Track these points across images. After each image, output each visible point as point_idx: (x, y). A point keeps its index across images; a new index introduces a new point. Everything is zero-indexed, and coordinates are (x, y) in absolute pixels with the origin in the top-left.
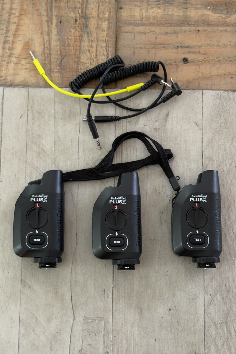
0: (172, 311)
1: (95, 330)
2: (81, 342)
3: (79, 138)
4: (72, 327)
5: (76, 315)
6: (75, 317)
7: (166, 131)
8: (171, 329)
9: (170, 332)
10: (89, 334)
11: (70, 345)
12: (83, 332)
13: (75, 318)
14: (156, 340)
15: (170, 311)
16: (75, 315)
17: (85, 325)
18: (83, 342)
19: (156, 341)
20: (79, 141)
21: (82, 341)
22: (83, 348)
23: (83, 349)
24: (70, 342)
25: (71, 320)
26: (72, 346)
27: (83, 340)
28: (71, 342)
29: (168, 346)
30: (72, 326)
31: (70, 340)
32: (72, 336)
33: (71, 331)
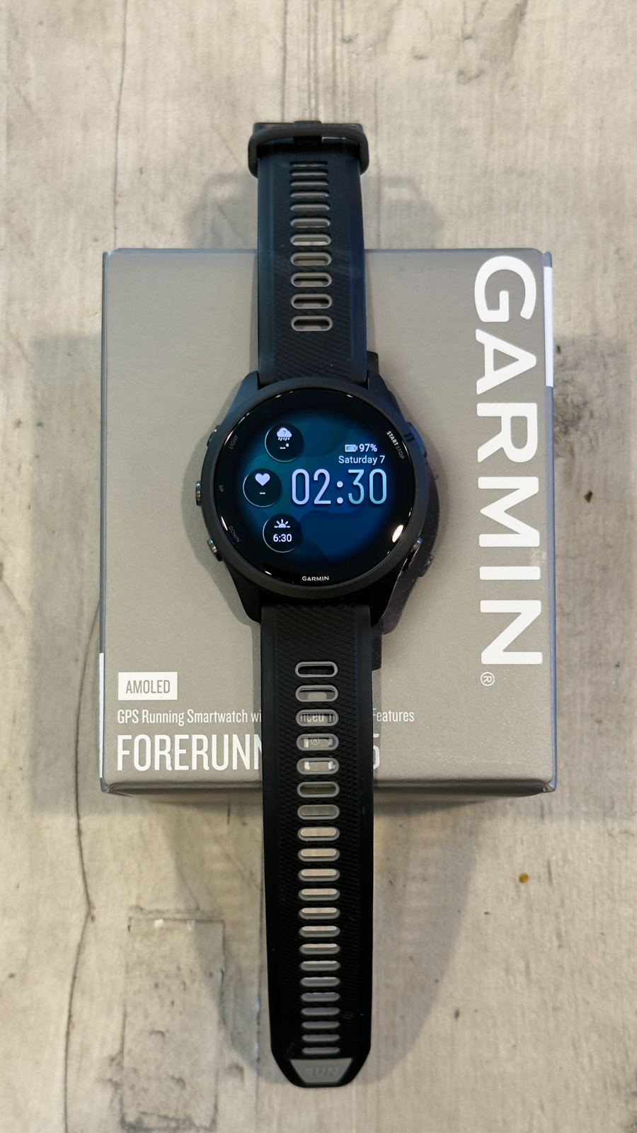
0: (532, 886)
1: (182, 967)
2: (118, 1017)
3: (118, 111)
4: (79, 953)
5: (99, 900)
6: (94, 908)
7: (511, 81)
8: (527, 967)
9: (521, 979)
10: (157, 986)
11: (68, 1034)
12: (127, 972)
13: (95, 912)
14: (457, 1014)
15: (522, 887)
16: (93, 898)
17: (137, 945)
18: (129, 1019)
19: (460, 1019)
20: (122, 126)
21: (125, 1016)
22: (127, 1046)
23: (126, 1050)
24: (70, 1017)
25: (77, 917)
26: (76, 1038)
27: (129, 1010)
28: (74, 1019)
29: (513, 1042)
30: (81, 947)
31: (70, 1011)
32: (76, 994)
33: (76, 969)
